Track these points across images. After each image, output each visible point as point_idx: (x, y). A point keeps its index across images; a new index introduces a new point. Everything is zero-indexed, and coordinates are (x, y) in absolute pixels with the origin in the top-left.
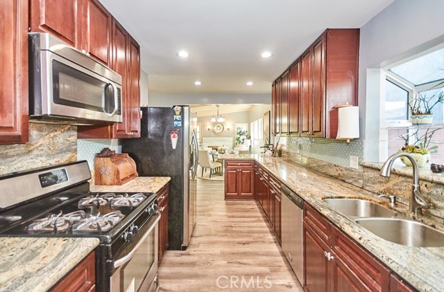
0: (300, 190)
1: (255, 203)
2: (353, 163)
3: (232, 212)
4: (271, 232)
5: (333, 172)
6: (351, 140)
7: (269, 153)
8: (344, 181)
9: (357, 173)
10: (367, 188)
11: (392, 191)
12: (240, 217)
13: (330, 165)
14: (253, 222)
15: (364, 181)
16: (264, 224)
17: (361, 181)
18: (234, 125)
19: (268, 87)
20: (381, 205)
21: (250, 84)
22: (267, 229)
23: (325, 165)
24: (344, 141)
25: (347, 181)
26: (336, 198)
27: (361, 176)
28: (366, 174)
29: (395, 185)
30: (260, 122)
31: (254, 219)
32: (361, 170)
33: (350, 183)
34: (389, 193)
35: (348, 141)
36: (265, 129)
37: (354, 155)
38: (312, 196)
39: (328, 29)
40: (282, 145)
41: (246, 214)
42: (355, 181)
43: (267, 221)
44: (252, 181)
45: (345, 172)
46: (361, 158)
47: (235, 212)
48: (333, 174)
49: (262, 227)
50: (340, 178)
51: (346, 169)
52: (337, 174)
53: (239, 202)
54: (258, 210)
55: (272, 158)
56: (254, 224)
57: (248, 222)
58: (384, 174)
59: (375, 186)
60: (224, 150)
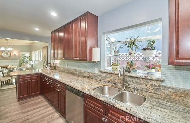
0: (81, 88)
1: (41, 97)
2: (96, 71)
3: (26, 108)
4: (56, 112)
5: (87, 75)
6: (97, 62)
7: (49, 68)
8: (92, 78)
9: (98, 75)
10: (103, 80)
11: (113, 80)
12: (34, 110)
13: (85, 72)
14: (43, 110)
15: (101, 77)
16: (51, 108)
17: (100, 78)
18: (19, 53)
19: (49, 34)
20: (112, 87)
21: (37, 29)
22: (54, 111)
23: (83, 72)
24: (95, 62)
25: (93, 78)
26: (97, 88)
27: (100, 76)
28: (102, 75)
29: (114, 78)
30: (39, 52)
31: (43, 108)
32: (100, 73)
33: (95, 79)
34: (112, 81)
35: (96, 62)
36: (44, 55)
37: (96, 67)
38: (88, 90)
39: (88, 12)
40: (56, 64)
41: (38, 106)
42: (97, 78)
43: (53, 105)
44: (39, 85)
45: (93, 75)
46: (100, 68)
47: (28, 107)
48: (87, 76)
49: (50, 111)
50: (90, 77)
51: (93, 73)
52: (89, 76)
53: (30, 99)
54: (45, 101)
55: (51, 70)
56: (45, 111)
57: (40, 111)
58: (120, 76)
59: (106, 79)
60: (13, 68)
